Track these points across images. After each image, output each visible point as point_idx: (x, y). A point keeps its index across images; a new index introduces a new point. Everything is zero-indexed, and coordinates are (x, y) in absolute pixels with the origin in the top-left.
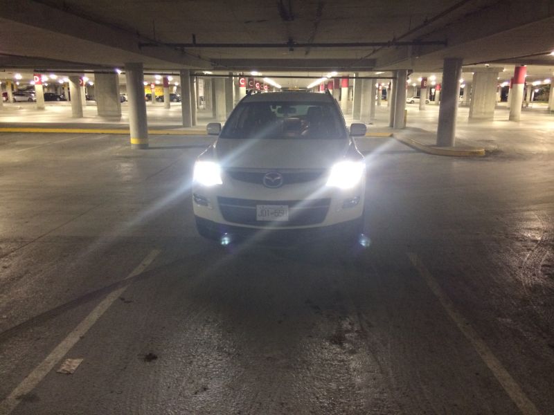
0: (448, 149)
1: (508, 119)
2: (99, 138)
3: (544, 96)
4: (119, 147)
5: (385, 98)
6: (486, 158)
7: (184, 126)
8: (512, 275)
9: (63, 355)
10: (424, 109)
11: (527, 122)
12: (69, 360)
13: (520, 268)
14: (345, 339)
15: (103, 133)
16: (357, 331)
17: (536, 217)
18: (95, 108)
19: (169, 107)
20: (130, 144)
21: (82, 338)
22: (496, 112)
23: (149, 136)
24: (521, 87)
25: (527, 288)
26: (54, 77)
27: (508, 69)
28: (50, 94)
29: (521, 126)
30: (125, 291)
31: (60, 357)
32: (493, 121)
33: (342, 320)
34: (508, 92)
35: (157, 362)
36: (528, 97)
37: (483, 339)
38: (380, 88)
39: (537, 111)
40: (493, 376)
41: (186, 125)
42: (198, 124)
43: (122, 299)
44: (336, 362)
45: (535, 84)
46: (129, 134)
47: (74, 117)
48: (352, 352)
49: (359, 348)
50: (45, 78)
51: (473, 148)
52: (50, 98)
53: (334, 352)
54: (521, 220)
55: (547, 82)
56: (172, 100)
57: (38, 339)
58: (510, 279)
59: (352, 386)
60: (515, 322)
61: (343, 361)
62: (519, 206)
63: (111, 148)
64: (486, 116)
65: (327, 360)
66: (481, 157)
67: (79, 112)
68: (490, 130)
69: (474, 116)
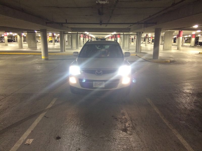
0: (157, 60)
1: (177, 49)
2: (30, 56)
3: (189, 41)
4: (37, 59)
5: (133, 42)
6: (170, 64)
7: (61, 52)
8: (183, 106)
9: (26, 138)
10: (147, 46)
11: (183, 50)
12: (28, 139)
13: (186, 103)
14: (127, 130)
15: (31, 55)
16: (131, 127)
17: (190, 85)
18: (27, 45)
19: (54, 44)
20: (41, 58)
21: (32, 131)
22: (172, 47)
23: (49, 55)
24: (181, 38)
25: (189, 110)
26: (11, 33)
27: (177, 32)
28: (9, 39)
29: (181, 52)
30: (46, 114)
31: (25, 138)
32: (171, 50)
33: (125, 123)
34: (176, 39)
35: (61, 140)
36: (183, 41)
37: (176, 129)
38: (131, 38)
39: (186, 46)
40: (180, 142)
41: (62, 51)
42: (66, 51)
43: (45, 117)
44: (125, 139)
45: (185, 37)
46: (41, 55)
47: (19, 48)
48: (130, 135)
49: (133, 133)
50: (8, 34)
51: (166, 60)
52: (9, 41)
53: (124, 135)
54: (185, 86)
55: (190, 36)
56: (55, 42)
57: (16, 132)
58: (183, 107)
59: (132, 147)
60: (186, 122)
61: (127, 138)
62: (184, 81)
63: (34, 60)
64: (169, 48)
65: (122, 138)
66: (168, 63)
67: (21, 46)
68: (171, 53)
69: (165, 48)
